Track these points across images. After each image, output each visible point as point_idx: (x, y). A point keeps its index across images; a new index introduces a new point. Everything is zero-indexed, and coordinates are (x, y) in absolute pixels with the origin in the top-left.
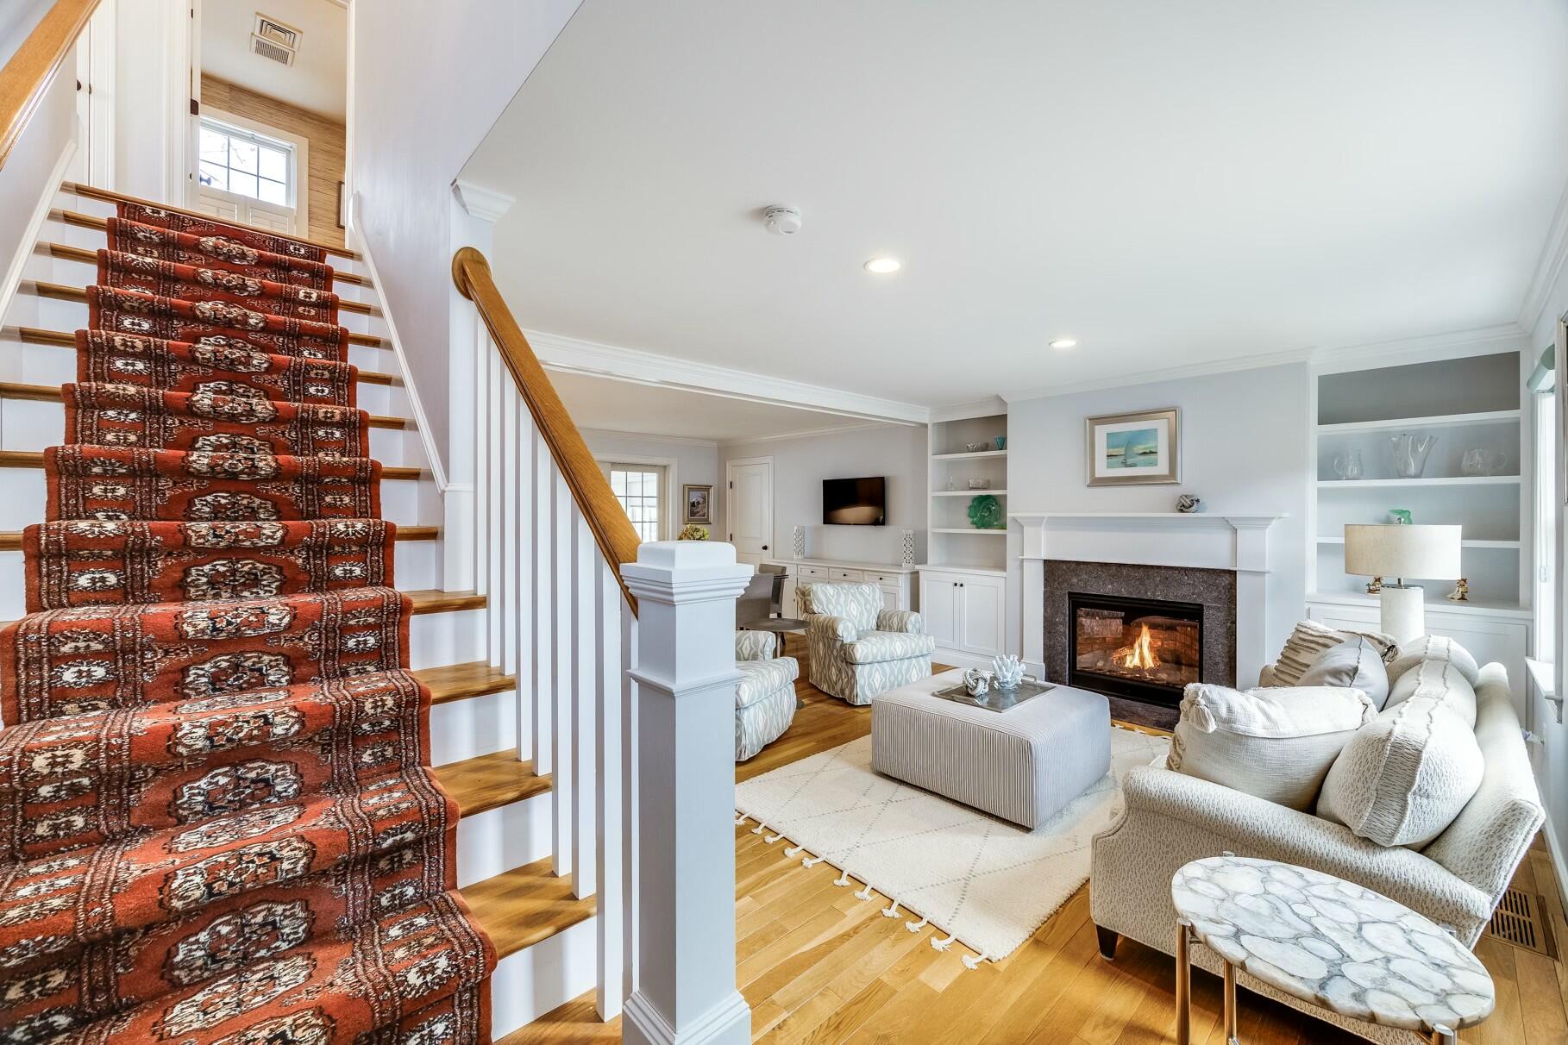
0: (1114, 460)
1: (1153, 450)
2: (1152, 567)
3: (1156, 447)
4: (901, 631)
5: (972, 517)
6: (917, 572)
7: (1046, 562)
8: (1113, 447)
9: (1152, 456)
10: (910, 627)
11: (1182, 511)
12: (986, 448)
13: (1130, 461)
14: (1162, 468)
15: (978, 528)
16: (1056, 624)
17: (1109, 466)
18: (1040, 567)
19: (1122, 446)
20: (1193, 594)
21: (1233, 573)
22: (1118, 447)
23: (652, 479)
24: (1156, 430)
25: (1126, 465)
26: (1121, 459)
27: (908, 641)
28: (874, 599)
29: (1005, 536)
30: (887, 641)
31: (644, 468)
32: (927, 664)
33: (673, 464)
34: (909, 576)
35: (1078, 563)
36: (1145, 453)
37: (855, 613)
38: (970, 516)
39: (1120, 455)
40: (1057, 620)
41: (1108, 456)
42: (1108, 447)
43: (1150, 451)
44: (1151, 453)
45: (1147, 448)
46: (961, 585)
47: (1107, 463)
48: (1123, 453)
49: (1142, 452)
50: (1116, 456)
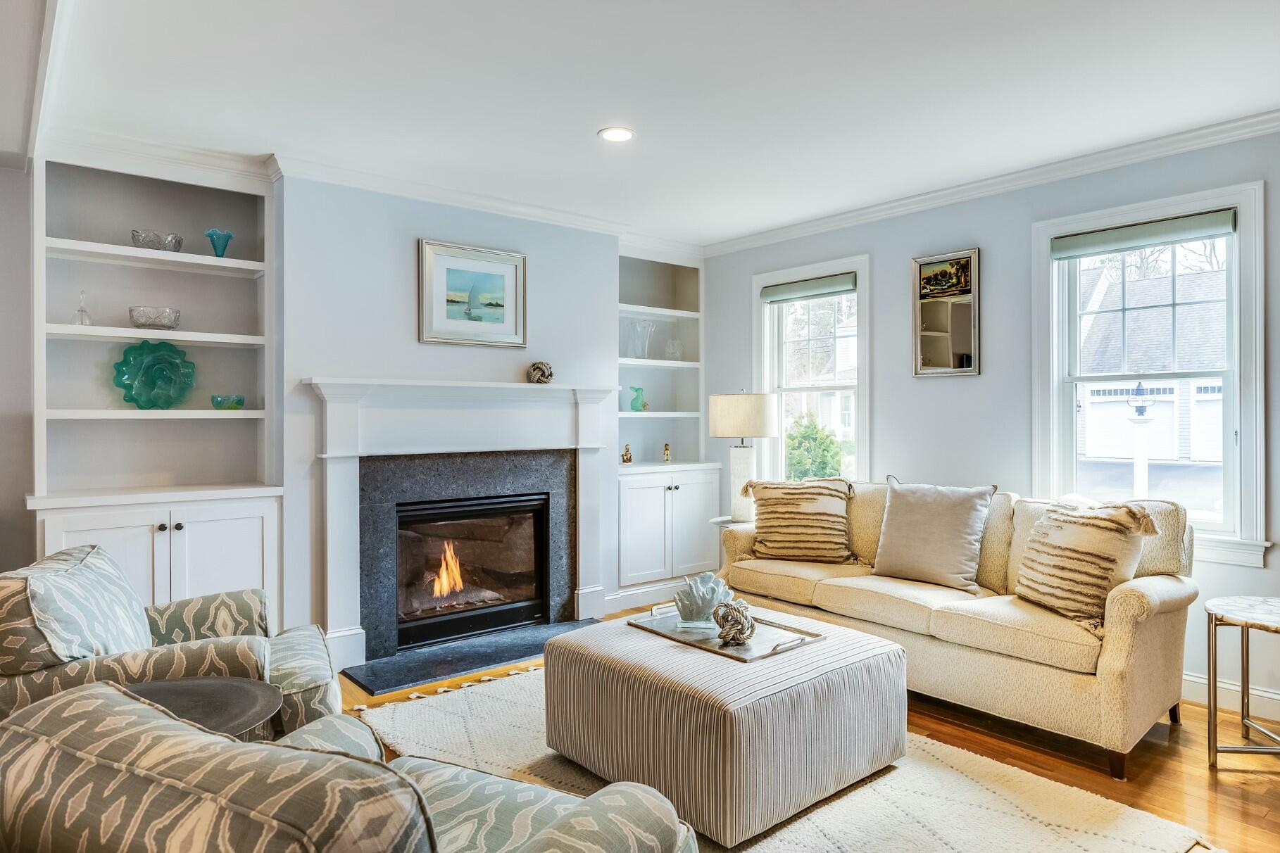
0: (455, 307)
1: (499, 302)
2: (502, 453)
3: (503, 299)
5: (125, 386)
7: (363, 460)
8: (456, 290)
9: (499, 310)
11: (530, 381)
13: (474, 312)
14: (509, 326)
15: (141, 408)
17: (450, 316)
18: (355, 467)
19: (464, 290)
20: (540, 482)
21: (574, 453)
22: (461, 290)
24: (503, 277)
26: (466, 307)
35: (412, 457)
36: (490, 305)
39: (464, 303)
40: (382, 551)
41: (448, 301)
42: (448, 289)
43: (497, 303)
44: (498, 305)
45: (493, 298)
46: (179, 527)
47: (448, 311)
48: (467, 300)
49: (488, 302)
50: (458, 302)
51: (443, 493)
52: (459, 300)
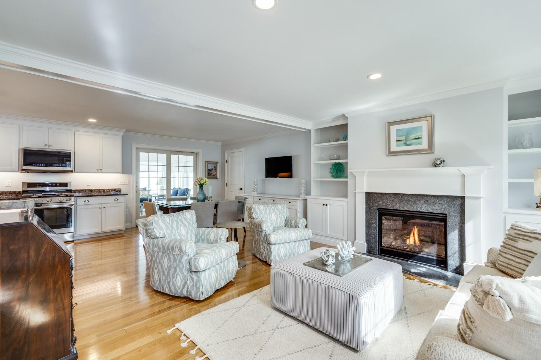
2: (420, 195)
3: (421, 135)
4: (296, 227)
5: (332, 173)
6: (306, 199)
7: (367, 193)
8: (400, 136)
9: (420, 140)
10: (300, 225)
11: (435, 166)
12: (338, 140)
13: (408, 143)
14: (425, 145)
15: (335, 178)
16: (371, 224)
17: (398, 146)
18: (364, 196)
19: (404, 136)
20: (442, 209)
21: (463, 198)
22: (402, 136)
23: (190, 158)
24: (422, 127)
25: (406, 145)
26: (404, 141)
27: (298, 232)
28: (284, 212)
29: (347, 181)
30: (288, 232)
31: (187, 153)
32: (308, 243)
33: (200, 151)
34: (303, 201)
35: (382, 194)
36: (416, 139)
37: (274, 219)
38: (331, 173)
39: (403, 140)
40: (372, 222)
41: (397, 141)
42: (397, 136)
43: (419, 137)
44: (419, 138)
45: (417, 136)
46: (326, 205)
47: (397, 144)
48: (405, 139)
49: (414, 138)
50: (401, 140)
51: (394, 207)
52: (402, 140)
